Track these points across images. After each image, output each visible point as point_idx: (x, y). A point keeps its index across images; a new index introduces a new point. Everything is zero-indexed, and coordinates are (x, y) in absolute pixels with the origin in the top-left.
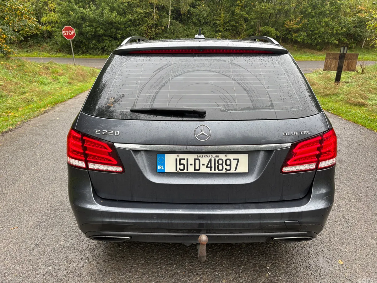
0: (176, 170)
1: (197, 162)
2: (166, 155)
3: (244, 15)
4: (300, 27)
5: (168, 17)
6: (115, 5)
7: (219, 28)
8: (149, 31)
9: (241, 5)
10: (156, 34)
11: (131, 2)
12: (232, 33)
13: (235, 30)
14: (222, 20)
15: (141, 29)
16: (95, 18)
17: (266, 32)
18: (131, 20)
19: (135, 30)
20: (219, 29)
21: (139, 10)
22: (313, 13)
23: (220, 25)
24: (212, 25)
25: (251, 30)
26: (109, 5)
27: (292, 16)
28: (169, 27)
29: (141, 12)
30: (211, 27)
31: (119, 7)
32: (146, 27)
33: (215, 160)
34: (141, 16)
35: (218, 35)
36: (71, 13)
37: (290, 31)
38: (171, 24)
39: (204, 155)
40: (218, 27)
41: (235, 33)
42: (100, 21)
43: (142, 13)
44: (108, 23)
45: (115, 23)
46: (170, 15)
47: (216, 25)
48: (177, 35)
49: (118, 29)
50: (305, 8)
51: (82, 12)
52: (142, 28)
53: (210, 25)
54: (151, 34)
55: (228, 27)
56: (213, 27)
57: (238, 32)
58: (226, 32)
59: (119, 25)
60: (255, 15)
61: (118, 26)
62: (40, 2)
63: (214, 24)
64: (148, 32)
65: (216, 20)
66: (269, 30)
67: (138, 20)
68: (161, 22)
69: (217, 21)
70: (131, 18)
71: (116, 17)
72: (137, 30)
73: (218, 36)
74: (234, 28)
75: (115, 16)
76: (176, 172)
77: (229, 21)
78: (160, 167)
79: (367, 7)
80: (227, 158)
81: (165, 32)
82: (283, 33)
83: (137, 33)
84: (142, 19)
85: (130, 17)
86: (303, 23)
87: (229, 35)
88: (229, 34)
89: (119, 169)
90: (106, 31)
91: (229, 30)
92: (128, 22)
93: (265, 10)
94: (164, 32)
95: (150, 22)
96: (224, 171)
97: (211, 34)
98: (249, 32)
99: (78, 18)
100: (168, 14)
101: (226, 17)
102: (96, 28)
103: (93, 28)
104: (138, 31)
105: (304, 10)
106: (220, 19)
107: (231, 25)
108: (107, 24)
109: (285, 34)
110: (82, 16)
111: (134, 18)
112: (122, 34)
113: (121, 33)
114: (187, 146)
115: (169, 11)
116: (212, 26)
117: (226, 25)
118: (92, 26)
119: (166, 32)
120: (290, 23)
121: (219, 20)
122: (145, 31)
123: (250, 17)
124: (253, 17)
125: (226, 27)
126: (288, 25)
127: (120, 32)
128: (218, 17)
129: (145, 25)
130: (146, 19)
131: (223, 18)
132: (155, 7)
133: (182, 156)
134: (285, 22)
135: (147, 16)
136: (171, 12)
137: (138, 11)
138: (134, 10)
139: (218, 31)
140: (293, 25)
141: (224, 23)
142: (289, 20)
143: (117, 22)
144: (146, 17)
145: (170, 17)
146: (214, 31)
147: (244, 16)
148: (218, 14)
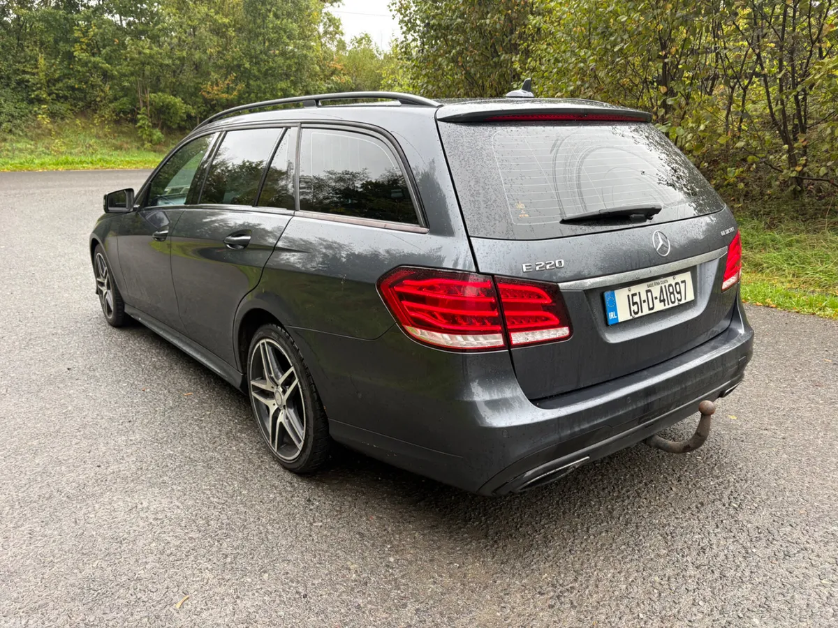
1: (649, 294)
3: (100, 65)
4: (234, 99)
7: (36, 93)
9: (86, 41)
12: (75, 107)
13: (81, 99)
14: (41, 74)
17: (163, 106)
20: (37, 96)
22: (255, 71)
23: (38, 86)
24: (13, 85)
25: (125, 99)
27: (212, 73)
30: (13, 89)
33: (665, 286)
35: (39, 109)
37: (215, 105)
40: (34, 91)
41: (83, 107)
47: (26, 86)
50: (236, 59)
53: (8, 85)
55: (62, 90)
56: (19, 89)
57: (90, 103)
58: (59, 104)
60: (128, 66)
63: (19, 83)
65: (24, 72)
66: (170, 102)
69: (27, 77)
73: (40, 112)
74: (78, 94)
76: (631, 318)
77: (60, 77)
78: (611, 315)
79: (344, 65)
82: (199, 110)
86: (239, 91)
87: (69, 111)
88: (68, 109)
89: (564, 331)
91: (66, 98)
93: (151, 56)
97: (16, 108)
98: (121, 104)
101: (51, 66)
105: (235, 63)
106: (35, 71)
107: (67, 87)
109: (204, 111)
114: (651, 268)
116: (16, 88)
117: (54, 85)
120: (212, 89)
121: (33, 74)
123: (117, 71)
124: (124, 71)
125: (56, 92)
126: (209, 93)
128: (28, 66)
131: (44, 68)
133: (635, 289)
134: (200, 85)
139: (35, 100)
140: (219, 93)
141: (48, 82)
142: (209, 83)
146: (23, 100)
147: (101, 68)
148: (25, 58)
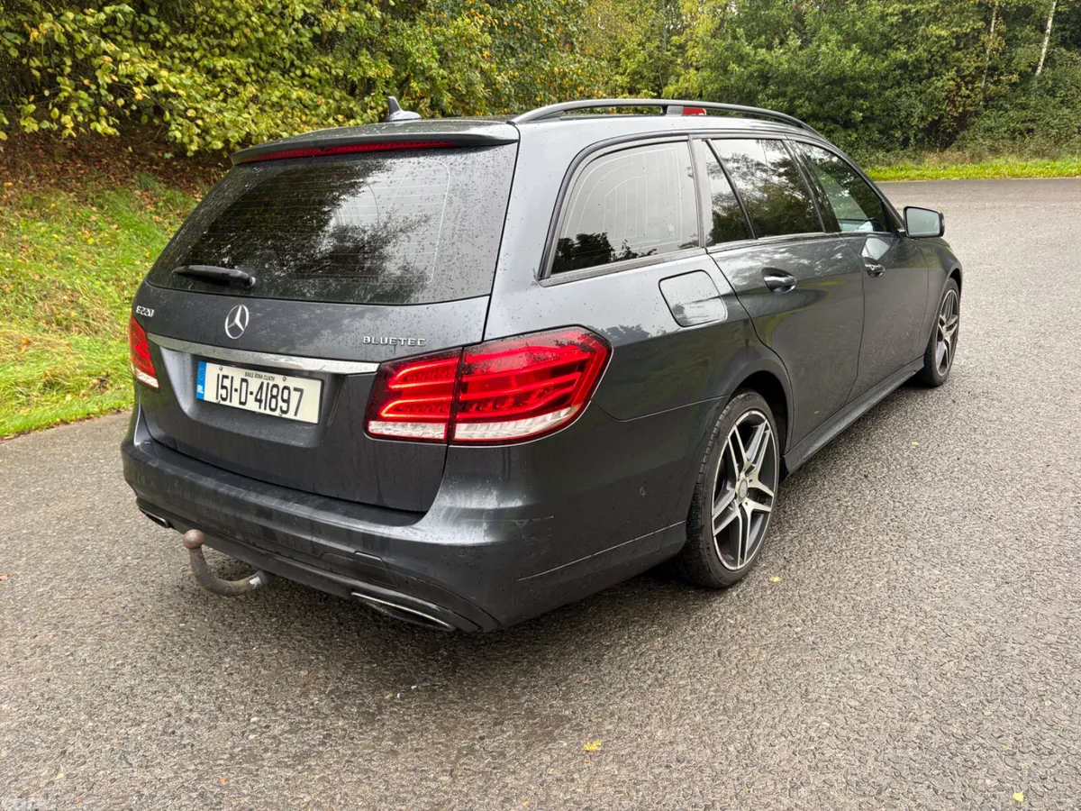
0: (217, 398)
2: (208, 364)
5: (1040, 41)
6: (859, 25)
8: (964, 91)
10: (987, 100)
11: (913, 11)
15: (936, 88)
16: (793, 73)
18: (903, 65)
19: (913, 94)
21: (935, 30)
26: (844, 28)
28: (1039, 71)
29: (939, 37)
31: (872, 29)
32: (953, 79)
34: (942, 47)
36: (733, 66)
38: (1050, 60)
39: (254, 372)
42: (808, 78)
43: (946, 39)
44: (833, 83)
45: (852, 78)
46: (1048, 31)
48: (1066, 95)
49: (857, 94)
51: (762, 61)
52: (939, 84)
54: (969, 101)
59: (862, 83)
61: (858, 87)
62: (669, 48)
64: (961, 96)
67: (928, 61)
68: (1011, 60)
70: (905, 57)
71: (855, 60)
72: (919, 93)
75: (853, 59)
80: (286, 384)
81: (1023, 90)
83: (920, 101)
84: (943, 57)
85: (901, 54)
90: (821, 105)
92: (895, 70)
94: (1019, 91)
95: (969, 64)
96: (277, 413)
99: (751, 76)
100: (1043, 30)
102: (792, 100)
103: (784, 101)
104: (923, 96)
108: (826, 85)
110: (761, 71)
111: (914, 58)
112: (867, 109)
113: (867, 104)
115: (1046, 21)
118: (784, 94)
119: (1026, 92)
122: (951, 91)
127: (862, 105)
129: (952, 73)
130: (958, 54)
132: (994, 15)
135: (962, 46)
136: (1054, 21)
137: (932, 35)
138: (920, 33)
143: (856, 76)
144: (957, 49)
145: (1047, 39)
